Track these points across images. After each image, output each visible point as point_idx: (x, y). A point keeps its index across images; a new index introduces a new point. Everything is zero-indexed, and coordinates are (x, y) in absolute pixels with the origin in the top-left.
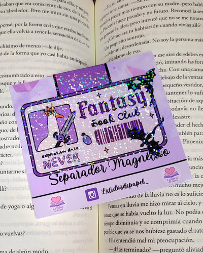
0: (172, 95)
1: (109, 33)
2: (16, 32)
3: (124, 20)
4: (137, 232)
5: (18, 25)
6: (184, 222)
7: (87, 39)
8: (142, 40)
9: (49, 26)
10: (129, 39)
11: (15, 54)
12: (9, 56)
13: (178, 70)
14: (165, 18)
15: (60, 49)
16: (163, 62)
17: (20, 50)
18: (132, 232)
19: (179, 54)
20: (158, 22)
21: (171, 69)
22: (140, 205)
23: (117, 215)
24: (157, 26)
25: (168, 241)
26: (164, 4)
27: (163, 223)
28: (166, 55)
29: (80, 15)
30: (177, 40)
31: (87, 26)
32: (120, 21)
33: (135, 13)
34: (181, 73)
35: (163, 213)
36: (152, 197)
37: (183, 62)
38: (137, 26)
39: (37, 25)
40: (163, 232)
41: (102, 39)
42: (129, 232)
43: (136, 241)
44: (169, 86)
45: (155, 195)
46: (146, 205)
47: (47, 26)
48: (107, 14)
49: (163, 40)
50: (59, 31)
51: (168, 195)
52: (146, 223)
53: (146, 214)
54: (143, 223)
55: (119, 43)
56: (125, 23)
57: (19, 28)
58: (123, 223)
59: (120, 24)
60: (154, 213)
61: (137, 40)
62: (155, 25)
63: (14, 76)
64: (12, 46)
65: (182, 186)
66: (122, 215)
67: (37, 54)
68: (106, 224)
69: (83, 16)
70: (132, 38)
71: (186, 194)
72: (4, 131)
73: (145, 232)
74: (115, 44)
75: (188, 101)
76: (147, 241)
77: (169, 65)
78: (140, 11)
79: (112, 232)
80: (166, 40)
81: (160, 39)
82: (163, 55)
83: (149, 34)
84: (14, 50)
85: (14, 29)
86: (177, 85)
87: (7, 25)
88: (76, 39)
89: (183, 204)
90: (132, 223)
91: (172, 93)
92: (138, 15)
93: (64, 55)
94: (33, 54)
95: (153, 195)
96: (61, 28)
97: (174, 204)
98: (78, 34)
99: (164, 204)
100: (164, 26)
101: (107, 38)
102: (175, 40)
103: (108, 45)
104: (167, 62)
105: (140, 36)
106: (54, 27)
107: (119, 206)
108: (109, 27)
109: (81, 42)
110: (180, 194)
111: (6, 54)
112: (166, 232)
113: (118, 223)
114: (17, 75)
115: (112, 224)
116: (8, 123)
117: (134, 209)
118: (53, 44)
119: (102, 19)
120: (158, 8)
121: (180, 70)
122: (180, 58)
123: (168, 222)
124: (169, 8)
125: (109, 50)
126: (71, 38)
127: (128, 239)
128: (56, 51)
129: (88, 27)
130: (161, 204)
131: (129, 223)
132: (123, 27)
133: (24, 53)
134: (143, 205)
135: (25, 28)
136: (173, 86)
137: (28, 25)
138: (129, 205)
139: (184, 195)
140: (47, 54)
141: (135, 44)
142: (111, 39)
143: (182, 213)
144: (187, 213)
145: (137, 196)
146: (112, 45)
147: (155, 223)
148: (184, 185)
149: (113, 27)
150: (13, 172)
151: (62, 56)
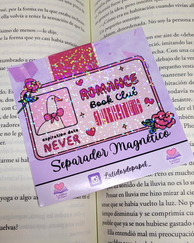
0: (171, 77)
1: (104, 17)
2: (10, 17)
3: (118, 2)
4: (138, 224)
5: (12, 10)
6: (188, 214)
7: (82, 23)
8: (138, 21)
9: (44, 10)
10: (124, 22)
11: (8, 38)
12: (3, 41)
13: (175, 51)
15: (54, 33)
16: (160, 43)
17: (14, 34)
18: (131, 224)
19: (176, 35)
21: (169, 50)
22: (139, 195)
23: (116, 205)
24: (153, 7)
25: (172, 235)
27: (166, 214)
28: (163, 36)
30: (174, 21)
31: (83, 10)
32: (115, 4)
34: (179, 54)
35: (165, 204)
36: (152, 186)
37: (181, 43)
39: (31, 9)
40: (165, 225)
41: (97, 23)
42: (128, 224)
43: (137, 234)
44: (167, 68)
45: (156, 184)
46: (146, 195)
47: (41, 10)
49: (159, 21)
50: (54, 15)
51: (170, 184)
52: (147, 214)
53: (146, 205)
54: (144, 214)
55: (114, 26)
57: (13, 13)
58: (122, 214)
59: (115, 7)
60: (155, 204)
61: (133, 22)
62: (151, 6)
63: (7, 61)
64: (6, 31)
65: (184, 174)
66: (121, 205)
67: (31, 38)
68: (104, 214)
69: (78, 1)
70: (127, 21)
71: (190, 183)
73: (145, 224)
74: (110, 28)
75: (188, 83)
76: (148, 235)
77: (167, 47)
79: (111, 224)
80: (163, 21)
81: (157, 20)
82: (160, 36)
83: (145, 16)
84: (8, 35)
85: (8, 14)
86: (176, 67)
87: (0, 11)
88: (71, 23)
89: (186, 193)
90: (132, 215)
91: (171, 75)
93: (59, 39)
94: (27, 38)
95: (153, 184)
96: (55, 12)
97: (176, 194)
98: (73, 18)
99: (165, 194)
100: (160, 7)
101: (103, 21)
102: (171, 21)
103: (104, 28)
104: (164, 44)
105: (136, 18)
106: (49, 11)
107: (118, 196)
108: (103, 11)
109: (76, 26)
110: (183, 183)
112: (169, 224)
113: (116, 214)
114: (10, 60)
115: (110, 214)
117: (133, 199)
118: (47, 29)
119: (97, 3)
121: (178, 51)
122: (177, 39)
123: (171, 214)
125: (105, 34)
126: (66, 22)
127: (128, 232)
128: (50, 36)
129: (84, 12)
130: (163, 194)
131: (128, 214)
132: (118, 9)
133: (18, 38)
134: (142, 194)
135: (19, 13)
136: (171, 67)
137: (22, 9)
138: (127, 195)
139: (187, 183)
140: (41, 39)
141: (131, 26)
142: (106, 22)
143: (186, 203)
144: (191, 203)
145: (136, 185)
146: (107, 29)
147: (156, 214)
148: (187, 173)
149: (108, 11)
150: (6, 161)
151: (57, 40)
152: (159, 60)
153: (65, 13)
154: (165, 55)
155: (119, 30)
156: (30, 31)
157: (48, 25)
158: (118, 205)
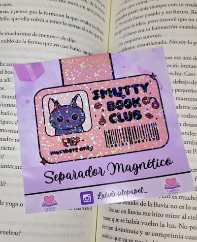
0: (185, 101)
1: (124, 29)
2: (30, 20)
3: (141, 17)
4: (137, 241)
5: (32, 12)
6: (187, 237)
7: (102, 33)
8: (159, 39)
9: (65, 16)
10: (145, 38)
11: (27, 42)
12: (21, 44)
14: (185, 20)
15: (74, 41)
16: (179, 65)
17: (33, 39)
18: (131, 241)
20: (177, 23)
21: (187, 74)
22: (142, 214)
23: (117, 220)
24: (175, 27)
26: (184, 5)
27: (165, 236)
28: (182, 58)
29: (97, 7)
30: (195, 43)
31: (103, 19)
32: (137, 18)
33: (154, 11)
35: (166, 225)
36: (155, 207)
38: (155, 25)
39: (53, 14)
41: (117, 34)
42: (128, 241)
44: (183, 91)
45: (159, 206)
46: (148, 214)
47: (63, 16)
48: (125, 9)
49: (180, 42)
50: (75, 23)
51: (173, 207)
52: (147, 234)
53: (147, 224)
54: (144, 233)
55: (134, 40)
56: (142, 20)
57: (33, 16)
58: (122, 230)
59: (138, 21)
60: (156, 225)
61: (154, 40)
62: (174, 26)
64: (25, 34)
65: (187, 199)
66: (122, 221)
67: (50, 44)
68: (105, 227)
69: (99, 9)
70: (148, 37)
71: (192, 208)
72: (8, 123)
74: (130, 41)
77: (185, 69)
78: (159, 10)
79: (110, 237)
80: (184, 42)
81: (178, 41)
82: (179, 58)
83: (166, 35)
84: (26, 38)
85: (28, 16)
86: (192, 91)
87: (21, 12)
88: (91, 32)
89: (187, 218)
90: (132, 232)
91: (186, 99)
92: (157, 13)
93: (78, 48)
94: (45, 44)
95: (156, 205)
96: (77, 20)
97: (177, 217)
98: (93, 27)
99: (167, 216)
100: (183, 27)
101: (123, 33)
102: (193, 43)
103: (123, 41)
104: (183, 66)
105: (157, 36)
106: (70, 18)
107: (120, 212)
108: (125, 23)
109: (95, 36)
110: (185, 208)
111: (18, 41)
113: (117, 229)
115: (110, 228)
116: (13, 114)
117: (135, 217)
118: (67, 36)
119: (119, 14)
120: (178, 8)
122: (196, 63)
123: (170, 236)
124: (190, 9)
125: (124, 47)
126: (86, 30)
128: (69, 44)
129: (104, 21)
130: (165, 216)
131: (128, 231)
132: (140, 24)
133: (36, 43)
134: (145, 214)
135: (40, 17)
136: (187, 91)
137: (43, 13)
138: (130, 212)
139: (189, 208)
140: (60, 46)
141: (151, 44)
142: (126, 35)
143: (186, 227)
144: (191, 228)
145: (139, 204)
146: (127, 42)
147: (156, 235)
148: (190, 198)
149: (130, 23)
150: (14, 167)
151: (75, 49)
152: (175, 82)
153: (86, 21)
154: (183, 78)
155: (139, 46)
156: (50, 37)
157: (69, 32)
158: (120, 221)
